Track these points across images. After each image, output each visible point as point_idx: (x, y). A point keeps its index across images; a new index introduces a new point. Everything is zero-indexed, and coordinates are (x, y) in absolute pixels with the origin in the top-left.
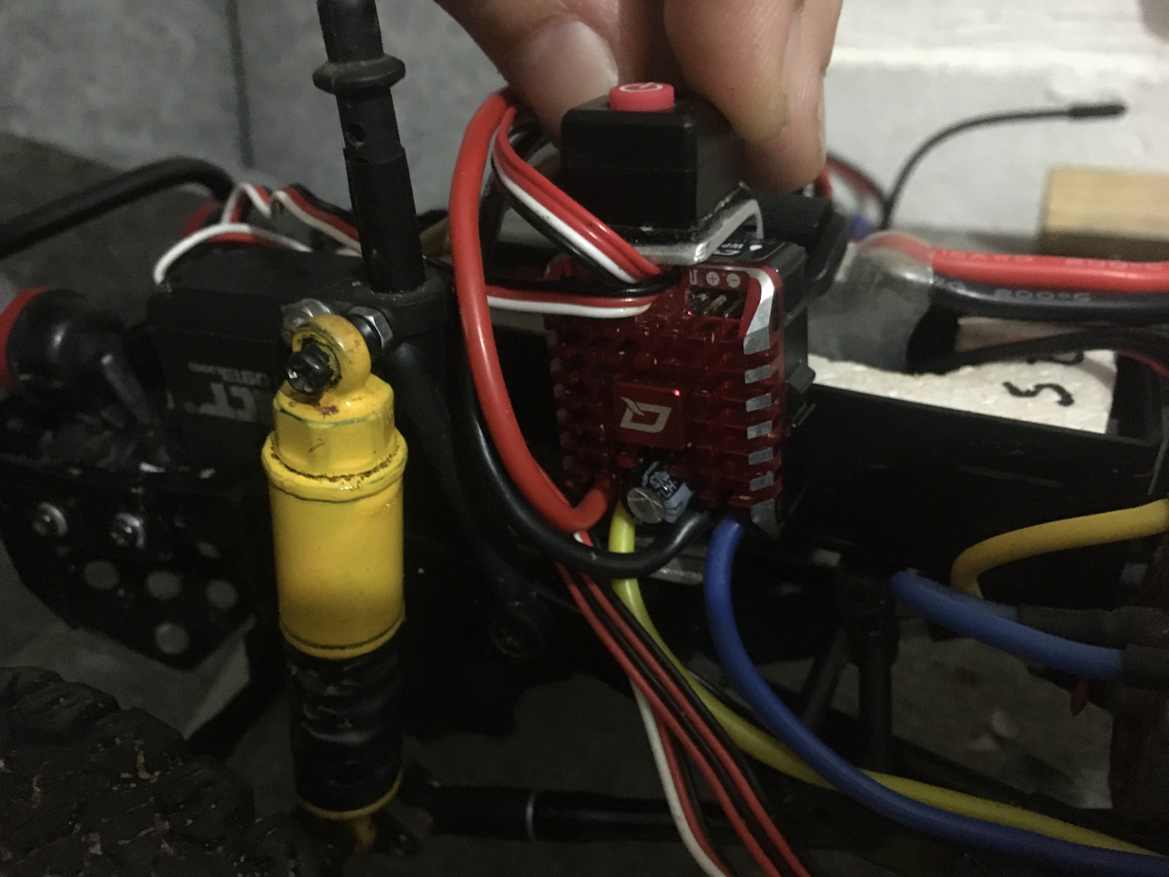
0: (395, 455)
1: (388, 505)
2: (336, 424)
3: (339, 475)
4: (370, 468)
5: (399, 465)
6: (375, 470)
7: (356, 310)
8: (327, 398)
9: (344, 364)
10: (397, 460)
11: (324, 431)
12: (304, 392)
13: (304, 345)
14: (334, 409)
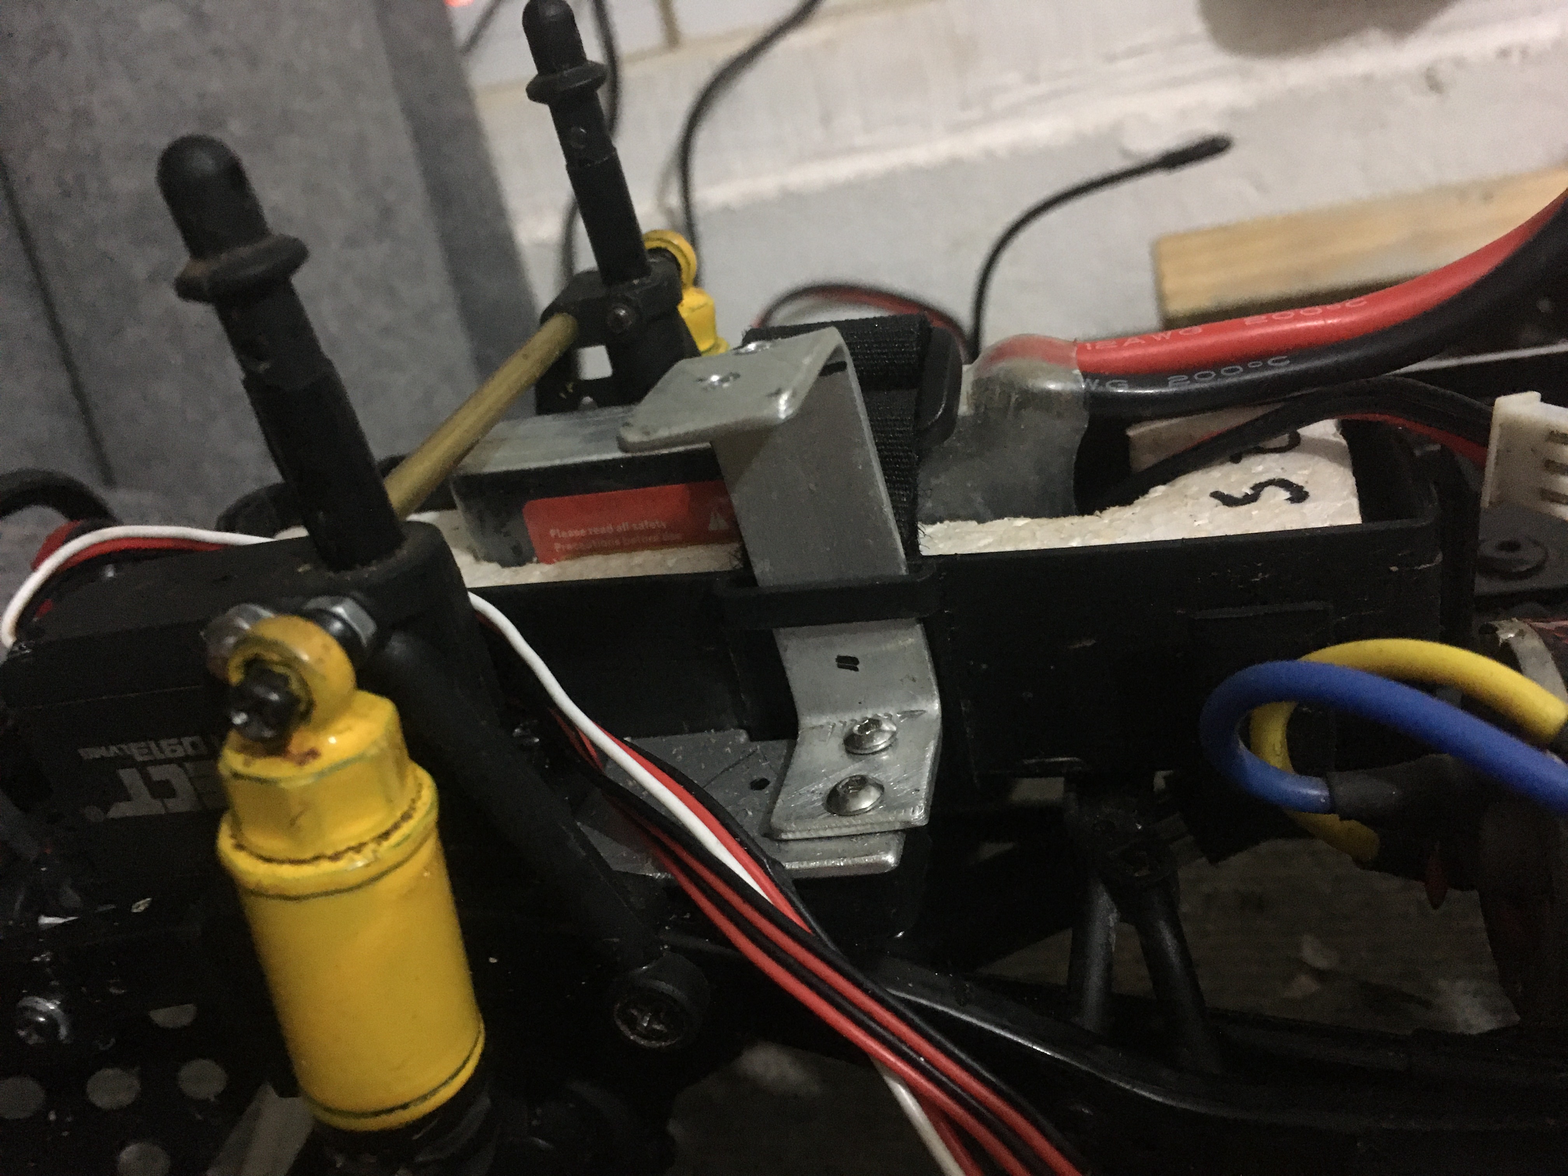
0: (419, 797)
1: (426, 874)
2: (322, 774)
3: (342, 848)
4: (388, 825)
5: (428, 813)
6: (396, 827)
7: (312, 604)
8: (300, 741)
9: (314, 683)
10: (425, 804)
11: (306, 788)
12: (263, 740)
13: (247, 673)
14: (313, 754)
